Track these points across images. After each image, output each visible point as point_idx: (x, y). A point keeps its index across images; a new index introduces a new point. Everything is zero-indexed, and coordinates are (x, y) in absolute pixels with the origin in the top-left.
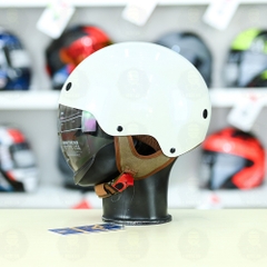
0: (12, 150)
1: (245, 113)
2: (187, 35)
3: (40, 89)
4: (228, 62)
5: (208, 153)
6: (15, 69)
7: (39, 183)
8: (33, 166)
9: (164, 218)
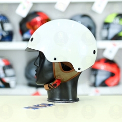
0: (4, 69)
1: (111, 52)
2: (84, 16)
3: (17, 41)
4: (103, 28)
5: (94, 70)
6: (5, 32)
7: (17, 84)
8: (14, 76)
9: (76, 100)
